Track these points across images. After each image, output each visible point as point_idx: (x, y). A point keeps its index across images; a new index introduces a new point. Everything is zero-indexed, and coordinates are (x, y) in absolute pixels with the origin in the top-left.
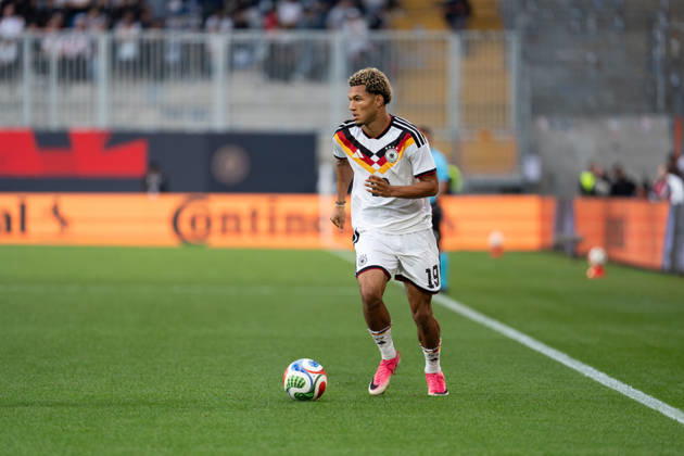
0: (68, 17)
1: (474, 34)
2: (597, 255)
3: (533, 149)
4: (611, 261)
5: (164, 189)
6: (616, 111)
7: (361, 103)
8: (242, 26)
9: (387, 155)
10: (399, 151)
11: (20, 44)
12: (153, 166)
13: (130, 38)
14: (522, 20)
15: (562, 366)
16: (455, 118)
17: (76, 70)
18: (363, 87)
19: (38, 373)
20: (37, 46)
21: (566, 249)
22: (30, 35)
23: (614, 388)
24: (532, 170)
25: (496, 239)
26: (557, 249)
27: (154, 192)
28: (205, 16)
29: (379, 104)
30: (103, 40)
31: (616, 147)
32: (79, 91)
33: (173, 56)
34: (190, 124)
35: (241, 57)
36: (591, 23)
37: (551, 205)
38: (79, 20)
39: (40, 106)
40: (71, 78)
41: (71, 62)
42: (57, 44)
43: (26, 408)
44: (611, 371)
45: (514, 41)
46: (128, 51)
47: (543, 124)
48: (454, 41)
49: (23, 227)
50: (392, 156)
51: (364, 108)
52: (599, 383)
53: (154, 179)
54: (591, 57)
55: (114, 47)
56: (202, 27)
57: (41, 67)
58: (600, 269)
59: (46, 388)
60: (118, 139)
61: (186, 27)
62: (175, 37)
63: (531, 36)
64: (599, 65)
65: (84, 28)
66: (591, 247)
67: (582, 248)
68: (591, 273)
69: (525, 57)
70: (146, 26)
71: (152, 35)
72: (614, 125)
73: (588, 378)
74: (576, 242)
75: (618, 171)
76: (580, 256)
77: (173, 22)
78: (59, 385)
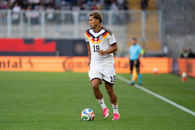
0: (33, 6)
1: (149, 11)
2: (184, 75)
3: (165, 44)
4: (188, 76)
5: (61, 55)
6: (190, 34)
7: (92, 21)
8: (82, 9)
9: (100, 38)
10: (104, 37)
11: (19, 14)
12: (58, 49)
13: (51, 12)
14: (163, 7)
15: (174, 106)
16: (143, 35)
17: (35, 21)
18: (93, 17)
19: (25, 108)
20: (24, 15)
21: (175, 73)
22: (22, 11)
23: (189, 113)
24: (166, 50)
25: (155, 70)
26: (173, 73)
27: (57, 56)
28: (72, 6)
29: (98, 22)
30: (43, 13)
31: (190, 44)
32: (36, 28)
33: (63, 18)
34: (68, 37)
35: (82, 18)
36: (182, 8)
37: (171, 60)
38: (36, 7)
39: (25, 31)
40: (34, 24)
41: (34, 19)
42: (30, 14)
43: (22, 118)
44: (188, 108)
45: (160, 13)
46: (50, 16)
47: (169, 37)
48: (143, 14)
49: (21, 66)
50: (101, 38)
51: (93, 23)
52: (185, 111)
53: (58, 52)
54: (182, 18)
55: (46, 15)
56: (71, 9)
57: (26, 20)
58: (185, 79)
59: (27, 112)
60: (47, 41)
61: (67, 9)
62: (64, 12)
63: (165, 12)
64: (184, 20)
65: (38, 9)
66: (183, 72)
67: (180, 73)
68: (183, 80)
69: (164, 18)
70: (56, 9)
71: (57, 12)
72: (189, 37)
73: (182, 110)
74: (178, 71)
75: (190, 51)
76: (179, 75)
77: (63, 8)
78: (31, 111)
